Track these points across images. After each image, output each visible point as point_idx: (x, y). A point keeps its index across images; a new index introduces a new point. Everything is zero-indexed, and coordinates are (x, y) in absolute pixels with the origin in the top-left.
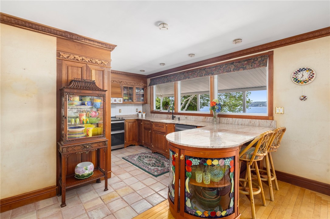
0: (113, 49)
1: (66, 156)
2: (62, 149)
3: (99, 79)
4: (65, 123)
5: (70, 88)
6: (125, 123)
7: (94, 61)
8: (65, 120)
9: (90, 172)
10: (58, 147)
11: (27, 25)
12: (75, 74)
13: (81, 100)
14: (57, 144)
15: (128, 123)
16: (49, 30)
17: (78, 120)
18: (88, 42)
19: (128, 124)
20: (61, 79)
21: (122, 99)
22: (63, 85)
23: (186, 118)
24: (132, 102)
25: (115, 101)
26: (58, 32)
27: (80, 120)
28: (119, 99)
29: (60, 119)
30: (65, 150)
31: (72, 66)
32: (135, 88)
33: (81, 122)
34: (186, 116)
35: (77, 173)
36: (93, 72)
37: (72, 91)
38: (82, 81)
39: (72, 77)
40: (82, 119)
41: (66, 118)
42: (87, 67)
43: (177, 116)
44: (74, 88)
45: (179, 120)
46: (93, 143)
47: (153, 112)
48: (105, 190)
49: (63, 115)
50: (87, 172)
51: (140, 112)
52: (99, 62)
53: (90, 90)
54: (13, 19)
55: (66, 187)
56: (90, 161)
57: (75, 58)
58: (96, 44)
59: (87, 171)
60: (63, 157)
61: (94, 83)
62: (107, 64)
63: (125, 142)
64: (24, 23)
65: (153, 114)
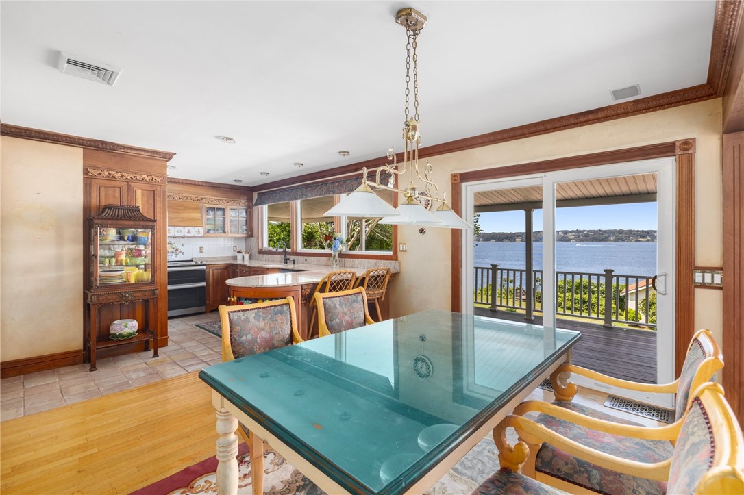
0: (170, 158)
1: (96, 306)
2: (91, 298)
3: (148, 204)
4: (95, 265)
5: (102, 218)
6: (207, 270)
7: (139, 178)
8: (95, 260)
9: (131, 331)
10: (85, 297)
11: (42, 136)
12: (112, 198)
13: (118, 233)
14: (84, 293)
15: (213, 270)
16: (73, 140)
17: (114, 260)
18: (129, 151)
19: (213, 273)
20: (90, 204)
21: (201, 229)
22: (93, 214)
23: (306, 260)
24: (223, 234)
25: (189, 232)
26: (85, 142)
27: (117, 261)
28: (197, 229)
29: (89, 259)
30: (95, 298)
31: (105, 187)
32: (228, 209)
33: (119, 263)
34: (305, 257)
35: (112, 332)
36: (139, 193)
37: (105, 221)
38: (121, 207)
39: (105, 201)
40: (119, 259)
41: (96, 257)
42: (129, 187)
43: (292, 258)
44: (107, 219)
45: (294, 263)
46: (135, 291)
47: (261, 252)
48: (154, 357)
49: (93, 253)
50: (127, 331)
51: (239, 252)
52: (147, 179)
53: (131, 220)
54: (23, 131)
55: (97, 345)
56: (134, 318)
57: (110, 174)
58: (143, 153)
59: (127, 329)
60: (92, 308)
61: (137, 209)
62: (161, 180)
63: (208, 302)
64: (37, 134)
65: (261, 255)
